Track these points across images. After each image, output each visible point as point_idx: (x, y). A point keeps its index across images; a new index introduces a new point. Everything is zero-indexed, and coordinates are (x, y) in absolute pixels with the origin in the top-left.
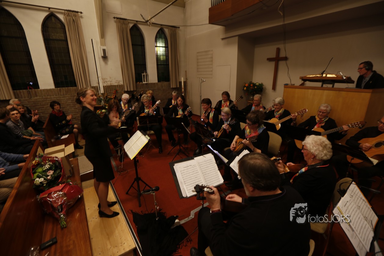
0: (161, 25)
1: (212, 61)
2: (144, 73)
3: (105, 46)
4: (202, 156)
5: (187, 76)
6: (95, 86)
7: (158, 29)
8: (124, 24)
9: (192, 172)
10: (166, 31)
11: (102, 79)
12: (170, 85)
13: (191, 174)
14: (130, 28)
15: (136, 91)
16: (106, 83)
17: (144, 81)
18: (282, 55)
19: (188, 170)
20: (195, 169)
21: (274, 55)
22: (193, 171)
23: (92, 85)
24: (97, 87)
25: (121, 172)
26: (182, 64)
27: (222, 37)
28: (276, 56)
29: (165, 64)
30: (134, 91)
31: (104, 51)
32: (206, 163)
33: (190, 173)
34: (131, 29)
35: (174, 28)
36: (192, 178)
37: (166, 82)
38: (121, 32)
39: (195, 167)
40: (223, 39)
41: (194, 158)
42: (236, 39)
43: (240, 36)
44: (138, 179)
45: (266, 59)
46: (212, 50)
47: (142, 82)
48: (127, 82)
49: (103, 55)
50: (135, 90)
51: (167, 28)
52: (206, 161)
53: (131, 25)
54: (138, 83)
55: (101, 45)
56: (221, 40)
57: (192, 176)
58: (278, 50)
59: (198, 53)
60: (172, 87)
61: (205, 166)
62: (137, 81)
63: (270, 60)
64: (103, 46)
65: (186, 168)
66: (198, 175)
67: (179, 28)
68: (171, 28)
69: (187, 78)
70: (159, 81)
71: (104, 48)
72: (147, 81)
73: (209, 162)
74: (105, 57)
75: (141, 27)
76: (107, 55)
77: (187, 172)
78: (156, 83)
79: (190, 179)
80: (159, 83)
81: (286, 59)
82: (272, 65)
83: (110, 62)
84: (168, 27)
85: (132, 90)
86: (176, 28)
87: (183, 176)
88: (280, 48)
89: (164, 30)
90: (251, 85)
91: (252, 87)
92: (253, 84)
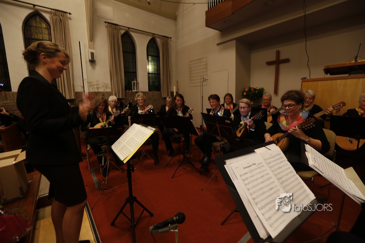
0: (153, 34)
1: (207, 68)
2: (134, 81)
3: (94, 49)
4: (264, 148)
5: (179, 87)
6: (79, 91)
7: (150, 38)
8: (116, 29)
9: (261, 178)
10: (158, 40)
11: (88, 83)
12: (161, 94)
13: (260, 181)
14: (122, 34)
15: (125, 99)
16: (92, 86)
17: (134, 90)
18: (282, 57)
19: (252, 174)
20: (263, 171)
21: (273, 58)
22: (261, 175)
23: (76, 90)
24: (81, 93)
25: (105, 190)
26: (174, 74)
27: (217, 42)
28: (276, 58)
29: (156, 73)
30: (122, 99)
31: (92, 54)
32: (275, 160)
33: (258, 179)
34: (123, 36)
35: (166, 38)
36: (265, 190)
37: (157, 92)
38: (112, 38)
39: (262, 167)
40: (218, 44)
41: (255, 150)
42: (234, 42)
43: (238, 40)
44: (131, 199)
45: (265, 63)
46: (207, 57)
47: (132, 90)
48: (115, 89)
49: (90, 59)
50: (124, 97)
51: (159, 38)
52: (273, 157)
53: (123, 32)
54: (128, 91)
55: (89, 48)
56: (216, 45)
57: (262, 185)
58: (278, 53)
59: (190, 62)
60: (163, 96)
61: (275, 165)
62: (126, 89)
63: (269, 63)
64: (92, 49)
65: (247, 170)
66: (272, 183)
67: (171, 38)
68: (163, 37)
69: (178, 89)
70: (149, 90)
71: (93, 51)
72: (137, 90)
73: (278, 159)
74: (92, 61)
75: (133, 34)
76: (95, 59)
77: (253, 178)
78: (147, 92)
79: (263, 194)
80: (150, 92)
81: (287, 61)
82: (273, 68)
83: (98, 67)
84: (160, 36)
85: (121, 97)
86: (168, 38)
87: (249, 186)
88: (280, 51)
89: (156, 40)
90: (252, 89)
91: (253, 92)
92: (253, 88)
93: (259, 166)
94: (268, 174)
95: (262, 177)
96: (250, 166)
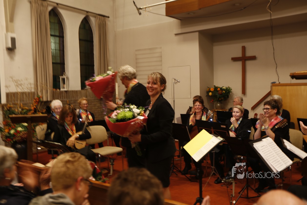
0: (88, 12)
2: (62, 76)
3: (15, 33)
7: (83, 17)
8: (43, 6)
10: (93, 21)
14: (49, 10)
17: (64, 88)
28: (242, 55)
31: (13, 40)
34: (51, 13)
35: (103, 18)
42: (197, 34)
43: (201, 33)
45: (231, 59)
46: (161, 48)
47: (60, 89)
49: (9, 46)
51: (94, 17)
53: (50, 8)
55: (7, 31)
58: (244, 48)
62: (54, 87)
63: (235, 59)
64: (11, 32)
67: (109, 17)
70: (82, 88)
71: (14, 35)
72: (67, 88)
74: (12, 49)
75: (62, 11)
76: (16, 47)
78: (79, 91)
80: (83, 91)
84: (97, 16)
86: (106, 18)
88: (246, 46)
89: (89, 19)
90: (219, 89)
91: (220, 92)
92: (219, 87)
93: (266, 146)
94: (270, 150)
95: (269, 151)
96: (263, 146)
